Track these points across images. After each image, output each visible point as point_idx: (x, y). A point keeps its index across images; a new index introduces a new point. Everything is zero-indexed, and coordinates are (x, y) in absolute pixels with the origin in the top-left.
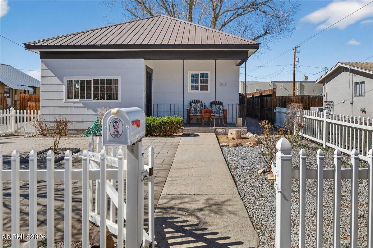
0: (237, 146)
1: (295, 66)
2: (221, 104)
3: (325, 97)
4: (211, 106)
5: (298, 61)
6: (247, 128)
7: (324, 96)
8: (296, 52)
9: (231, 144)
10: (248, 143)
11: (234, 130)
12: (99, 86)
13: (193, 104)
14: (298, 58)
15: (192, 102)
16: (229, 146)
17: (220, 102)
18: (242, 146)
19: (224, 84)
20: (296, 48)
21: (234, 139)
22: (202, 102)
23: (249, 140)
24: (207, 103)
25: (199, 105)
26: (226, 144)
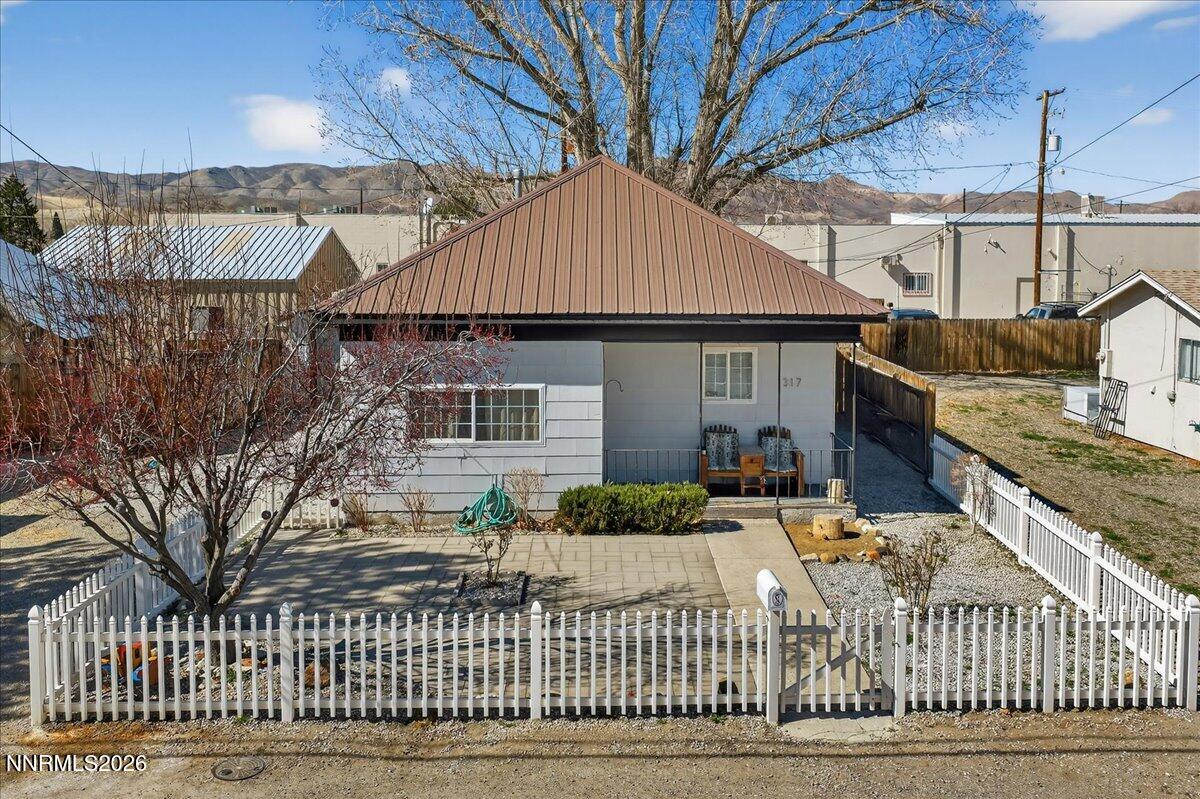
0: (838, 560)
1: (1042, 170)
2: (785, 434)
3: (1106, 363)
4: (760, 439)
5: (1058, 148)
6: (855, 507)
7: (1103, 361)
8: (1051, 111)
9: (824, 556)
10: (862, 553)
11: (829, 517)
12: (491, 407)
13: (713, 437)
14: (1059, 138)
15: (711, 431)
16: (819, 560)
17: (784, 429)
18: (848, 560)
19: (795, 381)
20: (1048, 94)
21: (827, 539)
22: (735, 430)
23: (862, 539)
24: (748, 431)
25: (728, 438)
26: (814, 556)
